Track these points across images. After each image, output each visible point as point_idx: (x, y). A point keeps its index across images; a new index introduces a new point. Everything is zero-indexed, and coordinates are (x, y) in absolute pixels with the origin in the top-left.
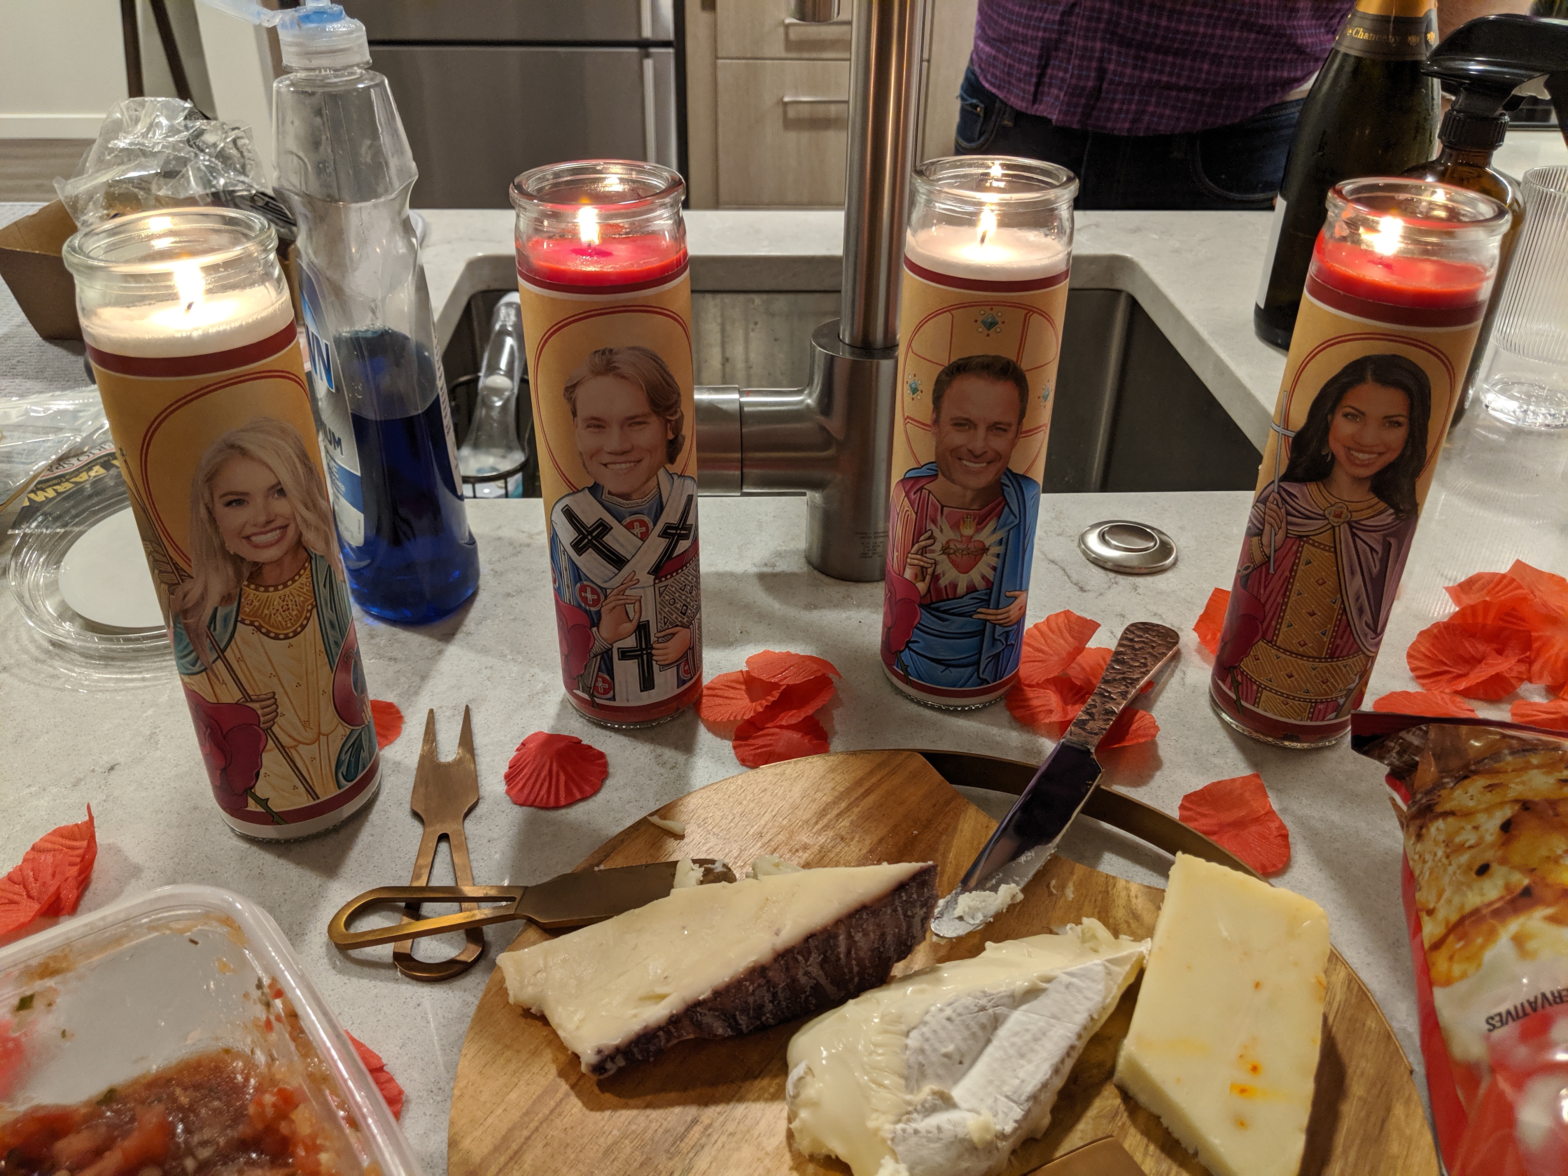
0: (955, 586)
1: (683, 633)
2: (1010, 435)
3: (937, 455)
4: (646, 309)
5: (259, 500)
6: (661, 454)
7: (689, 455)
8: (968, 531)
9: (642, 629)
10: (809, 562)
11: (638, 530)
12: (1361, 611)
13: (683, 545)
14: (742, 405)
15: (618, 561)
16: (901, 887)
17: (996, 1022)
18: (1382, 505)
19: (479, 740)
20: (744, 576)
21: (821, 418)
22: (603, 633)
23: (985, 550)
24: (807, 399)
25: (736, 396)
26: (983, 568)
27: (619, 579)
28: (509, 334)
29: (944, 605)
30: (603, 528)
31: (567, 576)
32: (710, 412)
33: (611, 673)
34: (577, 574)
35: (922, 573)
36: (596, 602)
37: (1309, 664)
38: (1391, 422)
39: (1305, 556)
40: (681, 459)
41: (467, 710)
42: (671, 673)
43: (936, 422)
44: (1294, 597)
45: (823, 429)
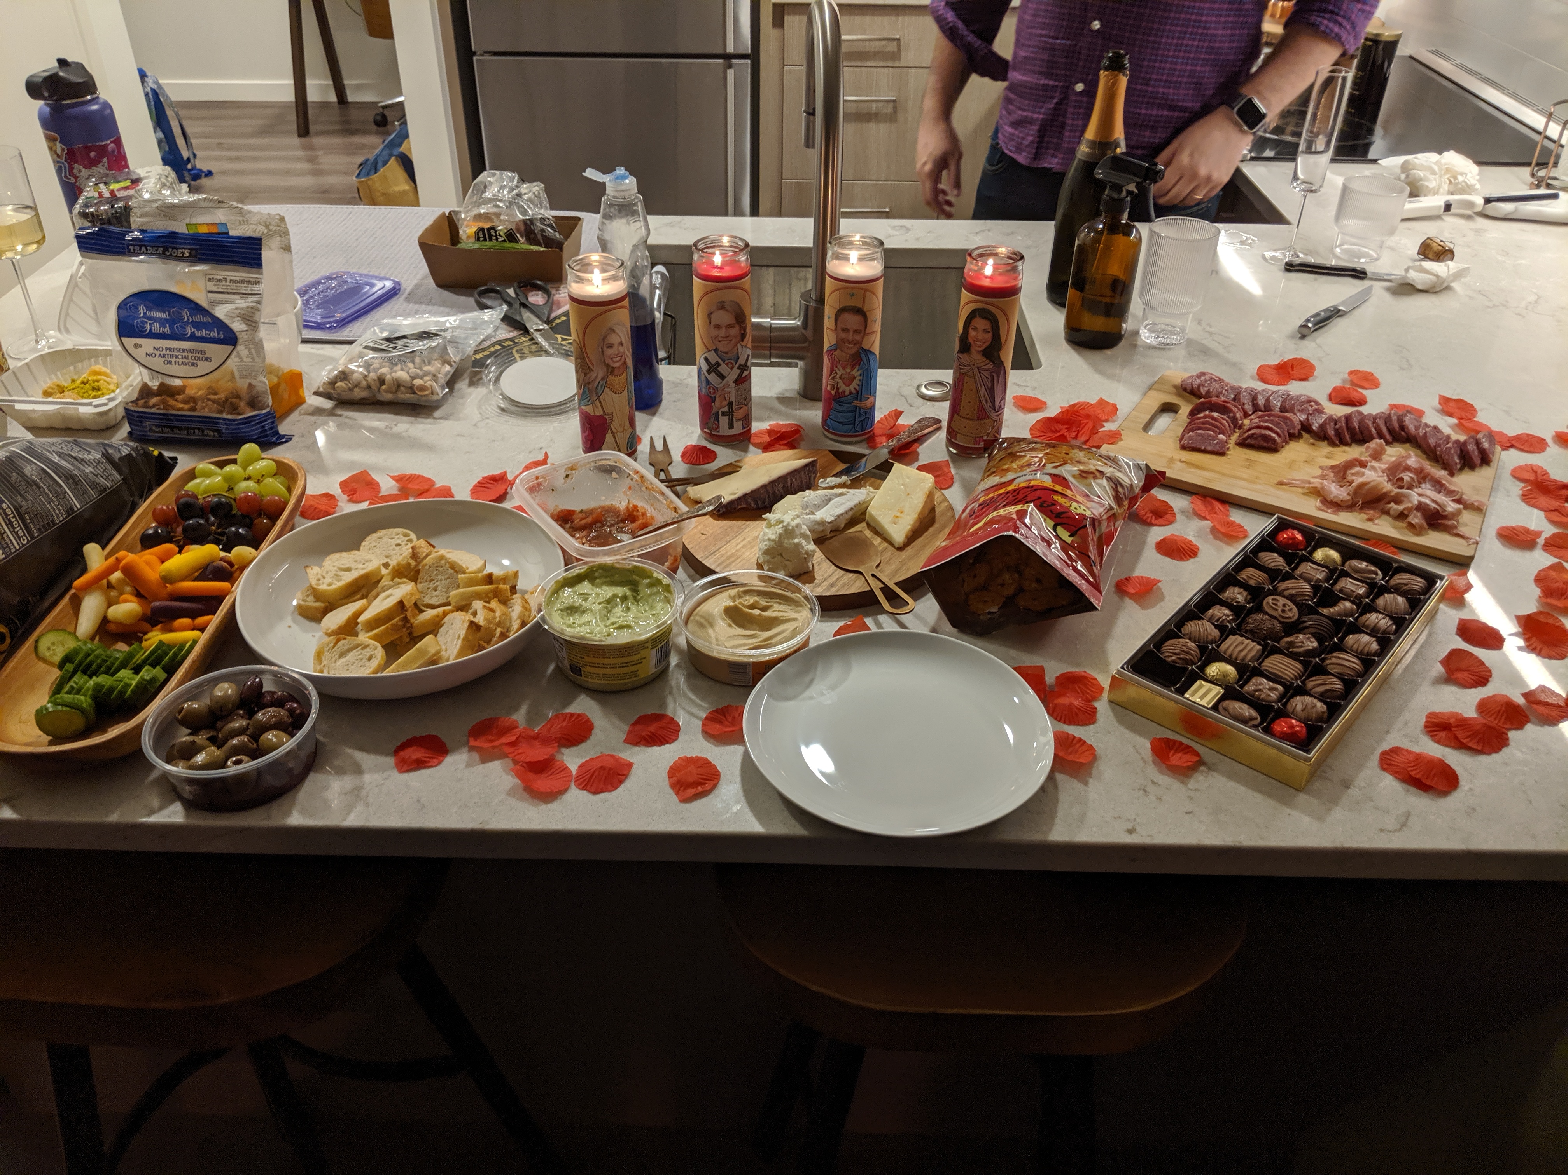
0: (844, 392)
1: (745, 408)
2: (862, 334)
3: (837, 341)
4: (736, 288)
5: (616, 346)
6: (739, 338)
7: (748, 340)
8: (848, 370)
9: (730, 404)
10: (799, 394)
11: (730, 366)
12: (986, 401)
13: (746, 373)
14: (771, 324)
15: (722, 377)
16: (807, 465)
17: (830, 500)
18: (988, 361)
19: (670, 446)
20: (771, 397)
21: (803, 331)
22: (716, 404)
23: (855, 378)
24: (798, 323)
25: (769, 320)
26: (855, 385)
27: (722, 385)
28: (658, 288)
29: (842, 400)
30: (718, 364)
31: (704, 384)
32: (758, 326)
33: (718, 421)
34: (708, 382)
35: (833, 387)
36: (714, 393)
37: (971, 422)
38: (986, 331)
39: (965, 381)
40: (746, 340)
41: (665, 438)
42: (740, 423)
43: (836, 329)
44: (963, 396)
45: (803, 335)
